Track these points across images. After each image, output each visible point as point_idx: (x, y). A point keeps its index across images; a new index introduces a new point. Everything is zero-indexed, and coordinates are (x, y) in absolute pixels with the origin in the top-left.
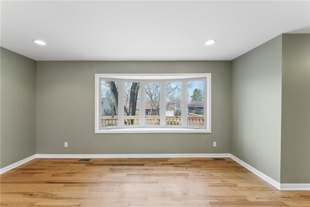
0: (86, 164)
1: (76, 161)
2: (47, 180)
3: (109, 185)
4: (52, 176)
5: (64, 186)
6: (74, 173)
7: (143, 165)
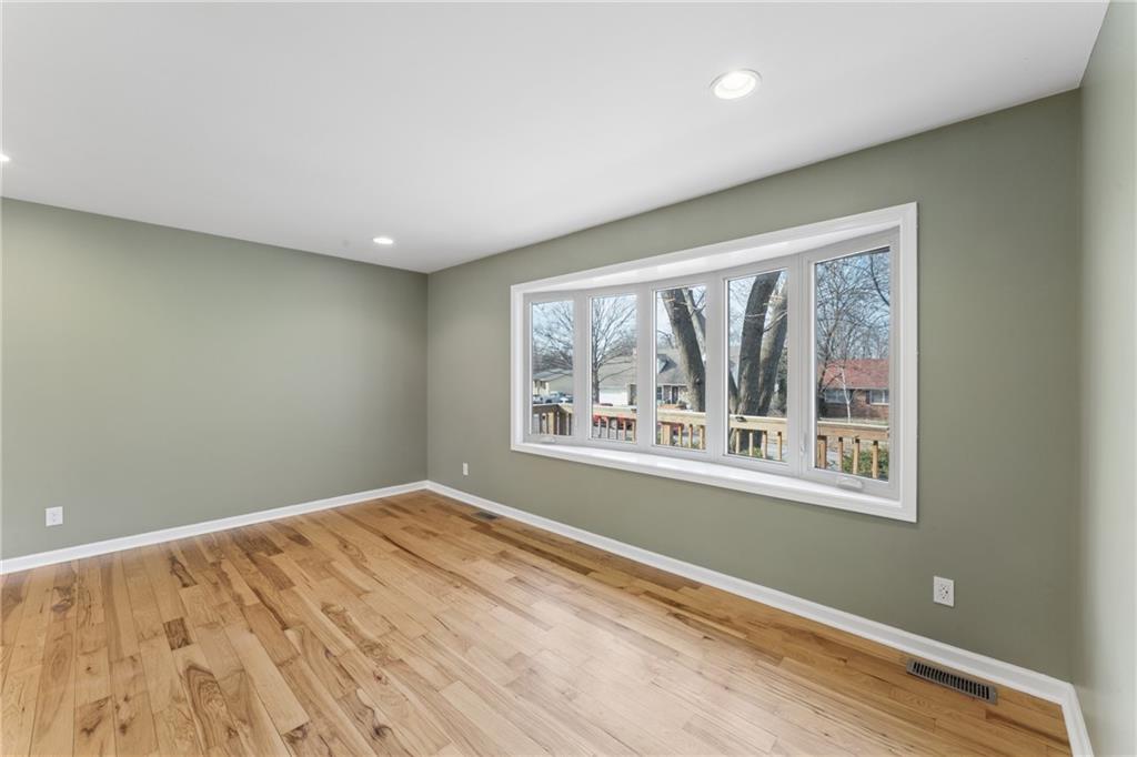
0: (474, 525)
1: (469, 512)
2: (387, 533)
3: (451, 583)
4: (404, 529)
5: (395, 552)
6: (435, 535)
7: (585, 571)
